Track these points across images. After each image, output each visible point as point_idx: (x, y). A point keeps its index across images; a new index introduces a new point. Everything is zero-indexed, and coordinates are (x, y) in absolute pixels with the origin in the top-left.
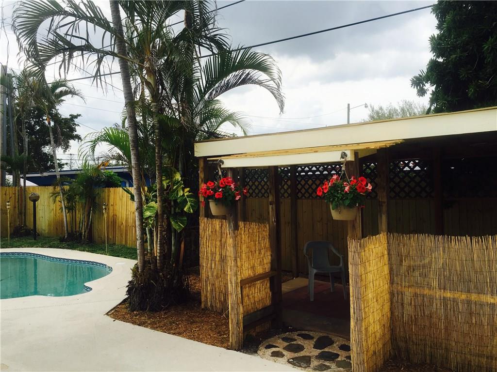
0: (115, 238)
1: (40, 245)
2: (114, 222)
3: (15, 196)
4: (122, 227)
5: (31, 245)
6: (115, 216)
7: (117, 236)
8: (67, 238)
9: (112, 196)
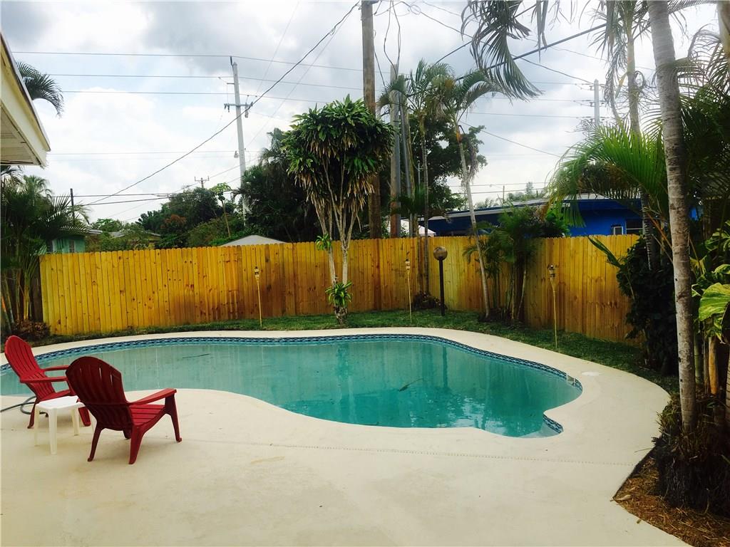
0: (564, 320)
1: (451, 325)
2: (561, 295)
3: (414, 251)
4: (575, 303)
5: (440, 325)
6: (562, 285)
7: (566, 317)
8: (488, 316)
9: (556, 252)
